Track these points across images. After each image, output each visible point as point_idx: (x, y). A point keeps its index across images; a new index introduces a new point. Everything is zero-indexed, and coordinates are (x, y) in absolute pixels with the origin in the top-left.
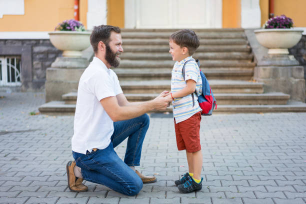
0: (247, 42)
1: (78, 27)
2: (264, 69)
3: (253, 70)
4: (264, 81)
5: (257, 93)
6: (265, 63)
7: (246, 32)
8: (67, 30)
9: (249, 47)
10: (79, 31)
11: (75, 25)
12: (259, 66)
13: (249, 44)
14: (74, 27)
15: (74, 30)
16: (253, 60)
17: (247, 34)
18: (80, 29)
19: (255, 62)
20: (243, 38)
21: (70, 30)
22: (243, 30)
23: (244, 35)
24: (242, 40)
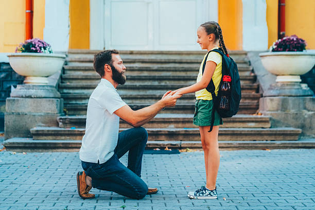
0: (251, 69)
1: (45, 49)
2: (272, 100)
3: (258, 102)
4: (271, 114)
5: (263, 128)
6: (273, 92)
7: (249, 55)
8: (32, 51)
9: (253, 74)
10: (46, 53)
11: (41, 45)
12: (265, 97)
13: (253, 71)
14: (40, 48)
15: (40, 52)
16: (258, 89)
17: (250, 57)
18: (47, 51)
19: (261, 92)
20: (245, 63)
21: (36, 51)
22: (246, 54)
23: (246, 60)
24: (245, 66)
